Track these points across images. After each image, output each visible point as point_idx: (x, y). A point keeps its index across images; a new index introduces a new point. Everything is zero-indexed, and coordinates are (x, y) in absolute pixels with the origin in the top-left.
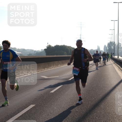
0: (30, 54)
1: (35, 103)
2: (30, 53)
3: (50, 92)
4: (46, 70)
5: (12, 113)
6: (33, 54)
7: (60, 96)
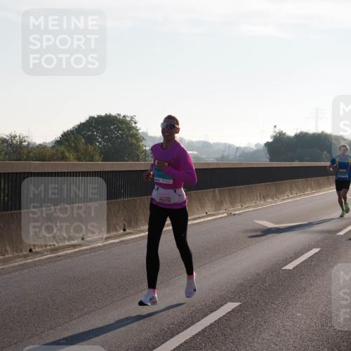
0: (223, 158)
1: (239, 298)
2: (223, 155)
3: (283, 268)
4: (270, 203)
5: (173, 323)
6: (231, 157)
7: (312, 281)
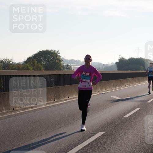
1: (104, 130)
3: (124, 117)
4: (118, 89)
5: (75, 141)
6: (101, 69)
7: (136, 122)
